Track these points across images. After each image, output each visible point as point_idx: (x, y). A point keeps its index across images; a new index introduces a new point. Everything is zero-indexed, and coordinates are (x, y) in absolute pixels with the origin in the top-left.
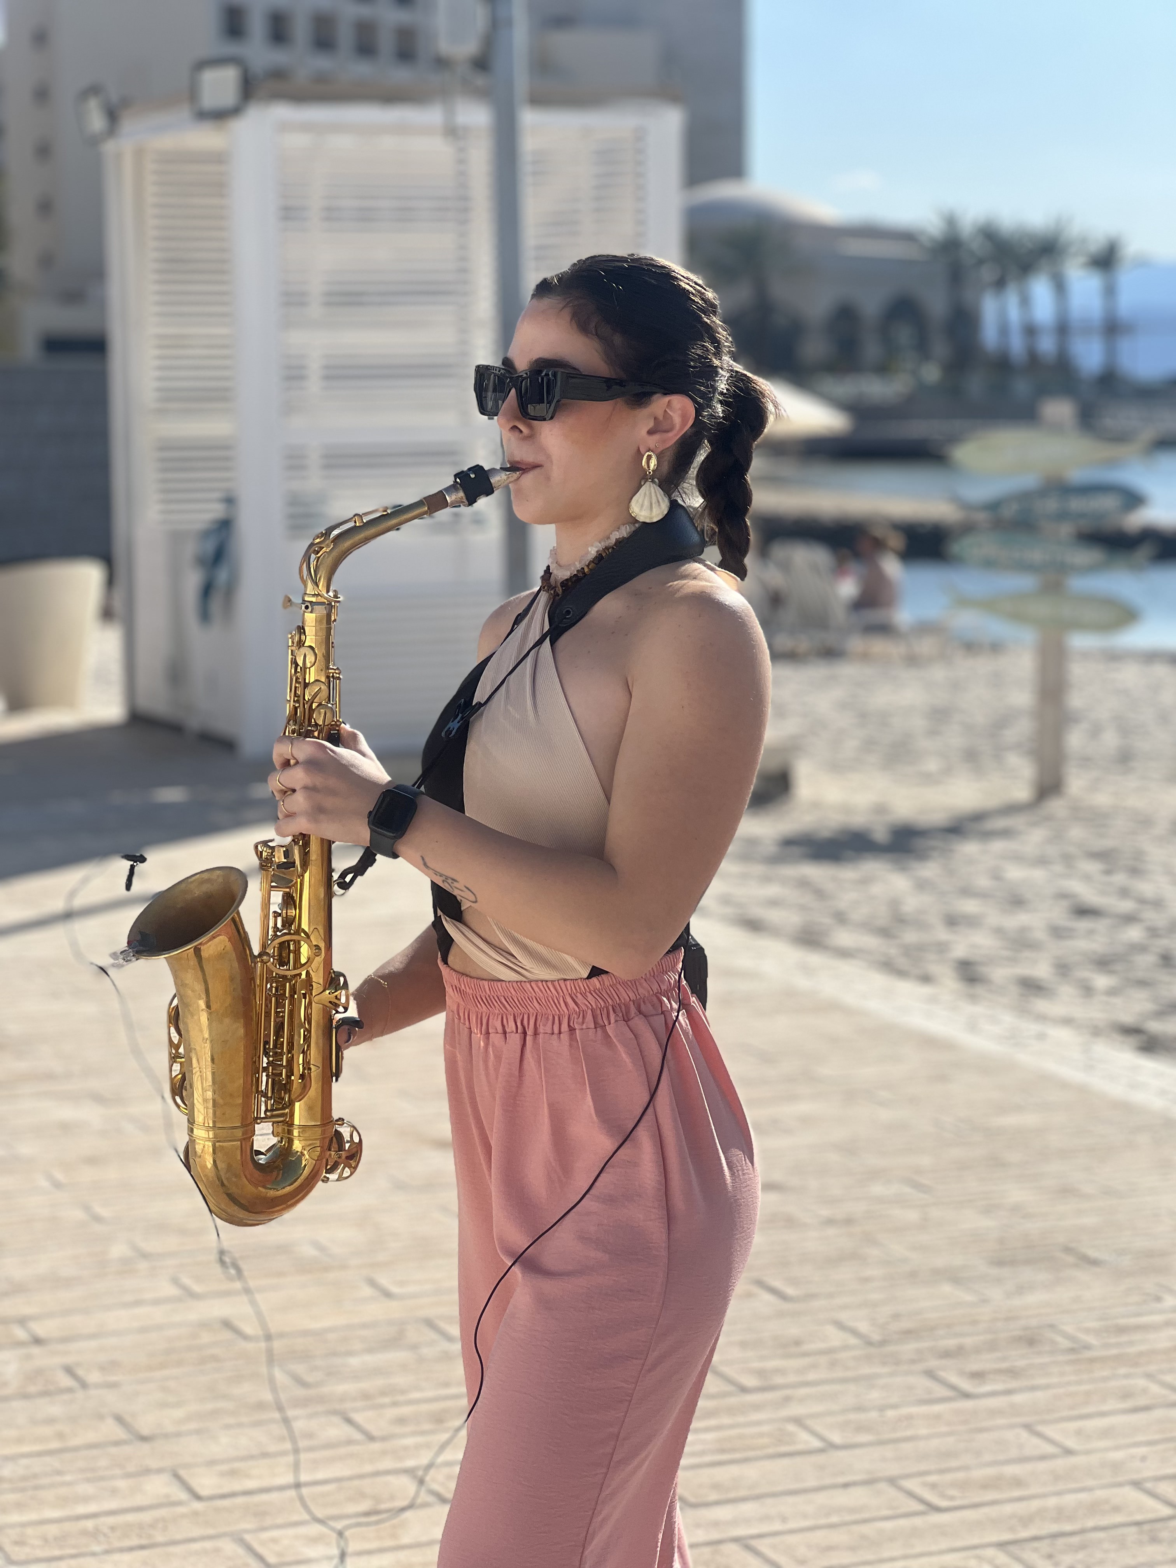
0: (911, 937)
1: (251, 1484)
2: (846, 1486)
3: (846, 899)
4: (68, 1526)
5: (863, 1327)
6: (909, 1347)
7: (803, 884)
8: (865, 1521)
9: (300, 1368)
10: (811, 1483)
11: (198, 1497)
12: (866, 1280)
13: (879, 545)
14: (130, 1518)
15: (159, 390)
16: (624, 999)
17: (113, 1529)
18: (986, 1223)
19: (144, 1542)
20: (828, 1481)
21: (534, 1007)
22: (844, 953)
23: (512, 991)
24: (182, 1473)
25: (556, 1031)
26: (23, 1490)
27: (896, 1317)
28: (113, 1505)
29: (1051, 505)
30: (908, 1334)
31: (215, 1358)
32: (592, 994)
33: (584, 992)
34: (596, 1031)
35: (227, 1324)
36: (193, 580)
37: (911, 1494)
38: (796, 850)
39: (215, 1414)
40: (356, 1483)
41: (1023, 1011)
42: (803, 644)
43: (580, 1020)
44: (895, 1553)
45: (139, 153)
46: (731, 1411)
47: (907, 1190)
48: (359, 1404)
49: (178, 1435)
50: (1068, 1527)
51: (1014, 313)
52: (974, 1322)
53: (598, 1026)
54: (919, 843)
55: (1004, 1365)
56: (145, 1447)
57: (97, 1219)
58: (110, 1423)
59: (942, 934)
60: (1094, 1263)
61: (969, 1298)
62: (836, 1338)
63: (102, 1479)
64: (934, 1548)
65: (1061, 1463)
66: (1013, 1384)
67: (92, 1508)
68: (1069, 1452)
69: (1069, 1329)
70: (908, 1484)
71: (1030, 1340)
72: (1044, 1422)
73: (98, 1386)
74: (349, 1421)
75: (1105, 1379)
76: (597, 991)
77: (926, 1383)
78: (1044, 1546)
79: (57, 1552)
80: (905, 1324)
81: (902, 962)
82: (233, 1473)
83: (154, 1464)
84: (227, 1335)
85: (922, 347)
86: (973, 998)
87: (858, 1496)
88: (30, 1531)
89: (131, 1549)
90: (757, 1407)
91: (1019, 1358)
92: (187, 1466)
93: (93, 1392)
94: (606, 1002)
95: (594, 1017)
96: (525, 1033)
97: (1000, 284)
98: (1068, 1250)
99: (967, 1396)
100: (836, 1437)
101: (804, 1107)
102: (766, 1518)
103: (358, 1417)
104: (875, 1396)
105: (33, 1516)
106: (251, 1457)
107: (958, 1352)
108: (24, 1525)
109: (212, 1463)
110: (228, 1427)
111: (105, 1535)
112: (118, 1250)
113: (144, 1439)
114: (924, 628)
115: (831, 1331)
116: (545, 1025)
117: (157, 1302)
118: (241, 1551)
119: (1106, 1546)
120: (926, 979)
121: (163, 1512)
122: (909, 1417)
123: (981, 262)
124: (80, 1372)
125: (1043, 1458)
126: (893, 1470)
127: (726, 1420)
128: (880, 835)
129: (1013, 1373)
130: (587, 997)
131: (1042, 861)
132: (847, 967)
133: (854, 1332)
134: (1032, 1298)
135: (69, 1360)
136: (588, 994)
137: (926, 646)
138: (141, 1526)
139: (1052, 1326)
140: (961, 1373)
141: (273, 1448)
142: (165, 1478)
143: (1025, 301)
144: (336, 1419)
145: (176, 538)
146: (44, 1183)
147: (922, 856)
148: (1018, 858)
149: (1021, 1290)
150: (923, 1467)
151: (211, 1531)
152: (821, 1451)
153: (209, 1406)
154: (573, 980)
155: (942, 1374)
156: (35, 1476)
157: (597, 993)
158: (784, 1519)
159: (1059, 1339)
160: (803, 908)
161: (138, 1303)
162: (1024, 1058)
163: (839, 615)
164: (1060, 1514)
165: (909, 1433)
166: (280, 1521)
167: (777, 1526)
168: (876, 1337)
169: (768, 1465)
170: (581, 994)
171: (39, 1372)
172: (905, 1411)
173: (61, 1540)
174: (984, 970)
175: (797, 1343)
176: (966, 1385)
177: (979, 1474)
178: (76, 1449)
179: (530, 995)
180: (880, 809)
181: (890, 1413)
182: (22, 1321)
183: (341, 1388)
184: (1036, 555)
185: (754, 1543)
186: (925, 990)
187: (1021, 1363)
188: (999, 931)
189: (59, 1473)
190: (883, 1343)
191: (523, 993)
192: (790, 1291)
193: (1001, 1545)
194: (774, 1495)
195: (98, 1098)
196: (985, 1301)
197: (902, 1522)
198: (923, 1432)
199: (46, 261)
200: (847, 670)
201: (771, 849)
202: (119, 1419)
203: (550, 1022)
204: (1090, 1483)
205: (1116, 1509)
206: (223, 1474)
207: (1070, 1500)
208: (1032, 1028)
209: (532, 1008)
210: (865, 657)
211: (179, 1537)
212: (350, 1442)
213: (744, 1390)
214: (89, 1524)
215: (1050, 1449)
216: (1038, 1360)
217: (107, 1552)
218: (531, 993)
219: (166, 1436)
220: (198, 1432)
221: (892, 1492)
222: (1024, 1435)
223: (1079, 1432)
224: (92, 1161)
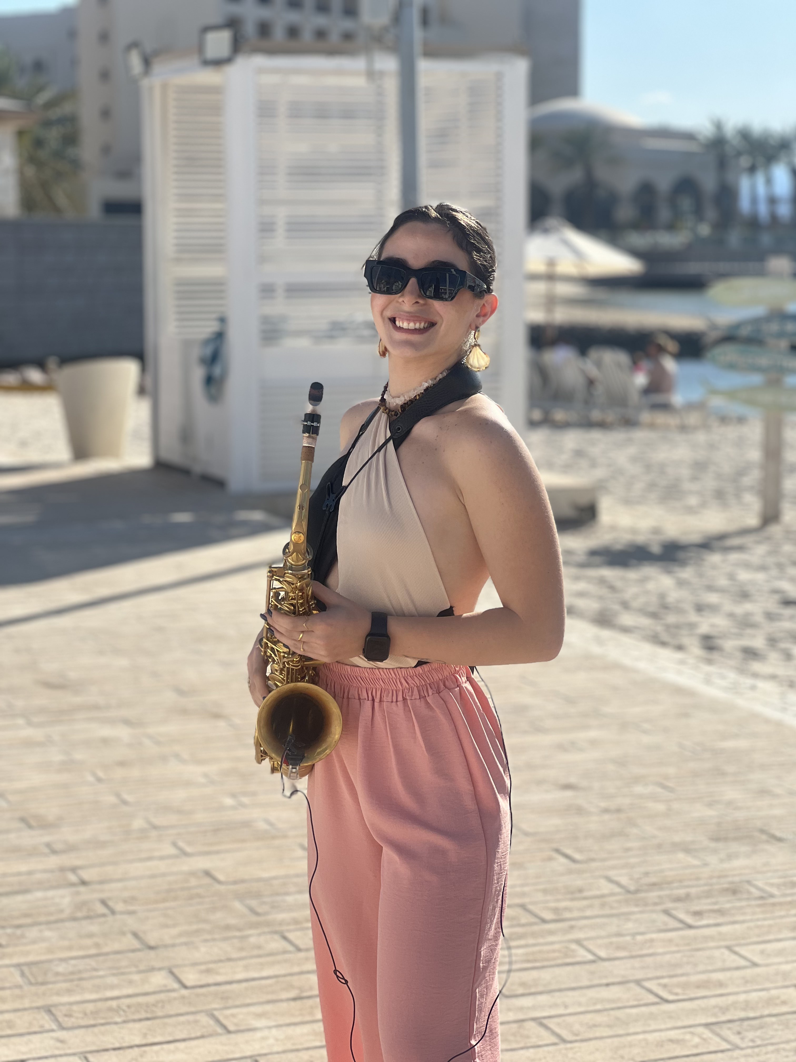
0: (671, 619)
1: (220, 979)
2: (607, 985)
3: (630, 592)
4: (100, 1005)
5: (624, 880)
6: (653, 895)
7: (602, 581)
8: (619, 1008)
9: (253, 903)
10: (585, 983)
11: (185, 987)
12: (628, 850)
13: (661, 349)
14: (141, 999)
15: (177, 245)
16: (436, 679)
17: (129, 1007)
18: (711, 812)
19: (149, 1015)
20: (596, 982)
21: (380, 685)
22: (626, 630)
23: (366, 674)
24: (176, 971)
25: (394, 700)
26: (72, 981)
27: (647, 874)
28: (130, 991)
29: (774, 327)
30: (654, 885)
31: (199, 896)
32: (417, 677)
33: (412, 675)
34: (421, 700)
35: (207, 873)
36: (198, 374)
37: (650, 991)
38: (597, 559)
39: (197, 932)
40: (288, 978)
41: (742, 671)
42: (610, 417)
43: (410, 694)
44: (639, 1030)
45: (165, 87)
46: (534, 935)
47: (659, 790)
48: (292, 927)
49: (173, 945)
50: (751, 1014)
51: (761, 189)
52: (698, 879)
53: (421, 697)
54: (681, 555)
55: (716, 907)
56: (152, 954)
57: (125, 803)
58: (130, 936)
59: (693, 617)
60: (780, 840)
61: (696, 862)
62: (606, 888)
63: (123, 974)
64: (663, 1026)
65: (749, 972)
66: (720, 920)
67: (116, 993)
68: (755, 965)
69: (760, 884)
70: (647, 984)
71: (734, 891)
72: (739, 945)
73: (122, 913)
74: (285, 938)
75: (782, 917)
76: (420, 675)
77: (665, 918)
78: (735, 1026)
79: (92, 1022)
80: (653, 879)
81: (665, 637)
82: (208, 971)
83: (157, 964)
84: (207, 880)
85: (698, 213)
86: (709, 662)
87: (615, 992)
88: (75, 1008)
89: (140, 1020)
90: (551, 933)
91: (726, 902)
92: (178, 966)
93: (118, 917)
94: (426, 682)
95: (419, 691)
96: (373, 700)
97: (752, 169)
98: (762, 831)
99: (690, 927)
100: (603, 954)
101: (593, 734)
102: (555, 1005)
103: (291, 936)
104: (630, 926)
105: (78, 998)
106: (220, 961)
107: (687, 898)
108: (71, 1004)
109: (194, 964)
110: (206, 941)
111: (124, 1011)
112: (138, 823)
113: (151, 948)
114: (690, 407)
115: (603, 882)
116: (387, 696)
117: (162, 858)
118: (212, 1022)
119: (776, 1026)
120: (680, 648)
121: (162, 996)
122: (652, 940)
123: (739, 154)
124: (111, 904)
125: (738, 968)
126: (639, 975)
127: (531, 941)
128: (656, 549)
129: (721, 912)
130: (414, 678)
131: (763, 568)
132: (626, 639)
133: (618, 884)
134: (737, 863)
135: (103, 896)
136: (415, 677)
137: (693, 419)
138: (147, 1005)
139: (749, 882)
140: (688, 912)
141: (235, 955)
142: (164, 973)
143: (769, 181)
144: (276, 937)
145: (187, 344)
146: (91, 779)
147: (683, 563)
148: (747, 566)
149: (730, 857)
150: (659, 974)
151: (192, 1009)
152: (593, 962)
153: (195, 927)
154: (406, 668)
155: (674, 912)
156: (80, 972)
157: (420, 676)
158: (566, 1007)
159: (753, 890)
160: (601, 598)
161: (150, 859)
162: (740, 702)
163: (635, 397)
164: (747, 1006)
165: (651, 951)
166: (238, 1003)
167: (561, 1011)
168: (632, 888)
169: (557, 971)
170: (410, 677)
171: (84, 903)
172: (648, 936)
173: (95, 1013)
174: (719, 642)
175: (581, 891)
176: (690, 920)
177: (694, 978)
178: (107, 954)
179: (378, 677)
180: (656, 531)
181: (639, 938)
182: (74, 870)
183: (281, 916)
184: (764, 361)
185: (545, 1021)
186: (679, 655)
187: (728, 906)
188: (731, 615)
189: (96, 970)
190: (637, 891)
191: (373, 675)
192: (577, 856)
193: (707, 1025)
194: (560, 990)
195: (127, 722)
196: (706, 865)
197: (644, 1009)
198: (660, 950)
199: (106, 150)
200: (639, 435)
201: (581, 558)
202: (135, 935)
203: (391, 694)
204: (768, 985)
205: (784, 1003)
206: (202, 972)
207: (754, 996)
208: (749, 681)
209: (378, 685)
210: (652, 426)
211: (172, 1012)
212: (285, 952)
213: (544, 921)
214: (114, 1004)
215: (743, 963)
216: (738, 904)
217: (125, 1022)
218: (379, 676)
219: (166, 946)
220: (186, 944)
221: (638, 990)
222: (726, 952)
223: (762, 952)
224: (122, 764)
